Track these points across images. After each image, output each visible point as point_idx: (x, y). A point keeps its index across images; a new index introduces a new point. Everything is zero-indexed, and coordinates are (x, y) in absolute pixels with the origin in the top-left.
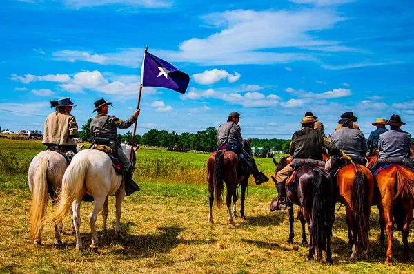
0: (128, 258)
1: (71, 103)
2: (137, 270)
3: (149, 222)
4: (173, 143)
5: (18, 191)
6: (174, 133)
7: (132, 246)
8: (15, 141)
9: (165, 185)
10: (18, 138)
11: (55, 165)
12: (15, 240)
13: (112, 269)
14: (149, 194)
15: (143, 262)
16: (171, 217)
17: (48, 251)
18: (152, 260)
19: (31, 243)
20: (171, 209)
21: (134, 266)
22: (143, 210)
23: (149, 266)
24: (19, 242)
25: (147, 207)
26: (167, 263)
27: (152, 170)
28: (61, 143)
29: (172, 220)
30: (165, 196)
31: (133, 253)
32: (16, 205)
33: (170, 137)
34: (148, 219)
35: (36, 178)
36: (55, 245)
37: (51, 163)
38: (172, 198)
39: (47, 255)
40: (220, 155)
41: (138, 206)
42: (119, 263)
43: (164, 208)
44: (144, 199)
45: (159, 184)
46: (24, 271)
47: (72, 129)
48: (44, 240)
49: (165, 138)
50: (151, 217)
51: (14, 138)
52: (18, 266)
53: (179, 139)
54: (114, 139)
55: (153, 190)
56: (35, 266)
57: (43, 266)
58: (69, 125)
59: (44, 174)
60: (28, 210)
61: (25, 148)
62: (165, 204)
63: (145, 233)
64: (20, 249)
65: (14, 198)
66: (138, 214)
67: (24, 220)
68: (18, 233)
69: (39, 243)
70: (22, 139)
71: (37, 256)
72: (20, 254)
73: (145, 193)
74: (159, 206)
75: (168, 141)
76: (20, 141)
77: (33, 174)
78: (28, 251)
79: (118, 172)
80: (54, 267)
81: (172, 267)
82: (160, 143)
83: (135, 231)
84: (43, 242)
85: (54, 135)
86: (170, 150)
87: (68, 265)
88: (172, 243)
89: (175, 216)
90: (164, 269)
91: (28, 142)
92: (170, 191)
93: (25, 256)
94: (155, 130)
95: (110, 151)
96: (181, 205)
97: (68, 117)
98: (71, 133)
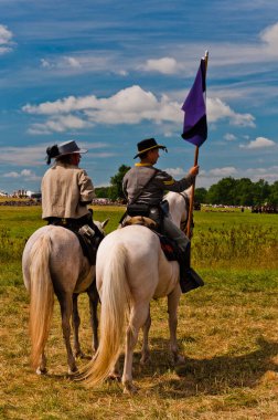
0: (184, 396)
1: (77, 149)
2: (196, 416)
3: (217, 336)
4: (261, 199)
5: (12, 290)
6: (261, 181)
7: (190, 376)
8: (9, 208)
9: (243, 273)
10: (13, 203)
11: (61, 248)
12: (9, 367)
13: (156, 414)
14: (217, 289)
15: (207, 401)
16: (254, 326)
17: (57, 385)
18: (221, 399)
19: (33, 372)
20: (253, 313)
21: (192, 410)
22: (207, 315)
23: (217, 408)
24: (15, 370)
25: (214, 311)
26: (247, 404)
27: (224, 248)
28: (67, 215)
29: (255, 331)
30: (244, 291)
31: (192, 388)
32: (10, 312)
33: (255, 189)
34: (215, 332)
35: (34, 270)
36: (68, 376)
37: (56, 246)
38: (255, 295)
39: (56, 391)
41: (199, 310)
42: (168, 405)
43: (241, 311)
44: (209, 298)
45: (234, 271)
46: (22, 416)
47: (86, 193)
48: (52, 367)
49: (247, 191)
50: (219, 327)
51: (7, 204)
52: (14, 408)
53: (269, 193)
54: (157, 206)
55: (224, 282)
56: (38, 408)
57: (50, 409)
58: (79, 187)
59: (46, 264)
60: (26, 320)
61: (23, 219)
62: (244, 305)
63: (210, 355)
64: (17, 382)
65: (7, 300)
66: (199, 323)
67: (21, 335)
68: (13, 356)
69: (44, 371)
70: (20, 204)
71: (41, 393)
72: (16, 390)
73: (210, 287)
74: (233, 308)
75: (252, 196)
76: (16, 208)
77: (29, 263)
78: (29, 384)
80: (66, 410)
81: (254, 411)
82: (239, 201)
83: (194, 352)
84: (50, 371)
85: (55, 203)
86: (256, 211)
87: (87, 407)
88: (254, 371)
89: (260, 325)
90: (241, 413)
91: (27, 208)
92: (252, 282)
93: (24, 393)
94: (229, 179)
95: (152, 224)
96: (269, 306)
97: (76, 171)
98: (84, 200)
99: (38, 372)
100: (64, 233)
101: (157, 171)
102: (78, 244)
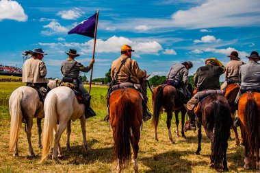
1: (42, 52)
11: (27, 97)
28: (35, 82)
37: (25, 95)
40: (161, 90)
47: (42, 71)
54: (76, 79)
58: (39, 68)
59: (19, 104)
79: (80, 102)
85: (29, 76)
95: (74, 87)
97: (41, 61)
98: (42, 75)
99: (14, 155)
100: (30, 90)
101: (76, 62)
102: (37, 95)
